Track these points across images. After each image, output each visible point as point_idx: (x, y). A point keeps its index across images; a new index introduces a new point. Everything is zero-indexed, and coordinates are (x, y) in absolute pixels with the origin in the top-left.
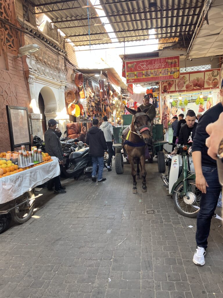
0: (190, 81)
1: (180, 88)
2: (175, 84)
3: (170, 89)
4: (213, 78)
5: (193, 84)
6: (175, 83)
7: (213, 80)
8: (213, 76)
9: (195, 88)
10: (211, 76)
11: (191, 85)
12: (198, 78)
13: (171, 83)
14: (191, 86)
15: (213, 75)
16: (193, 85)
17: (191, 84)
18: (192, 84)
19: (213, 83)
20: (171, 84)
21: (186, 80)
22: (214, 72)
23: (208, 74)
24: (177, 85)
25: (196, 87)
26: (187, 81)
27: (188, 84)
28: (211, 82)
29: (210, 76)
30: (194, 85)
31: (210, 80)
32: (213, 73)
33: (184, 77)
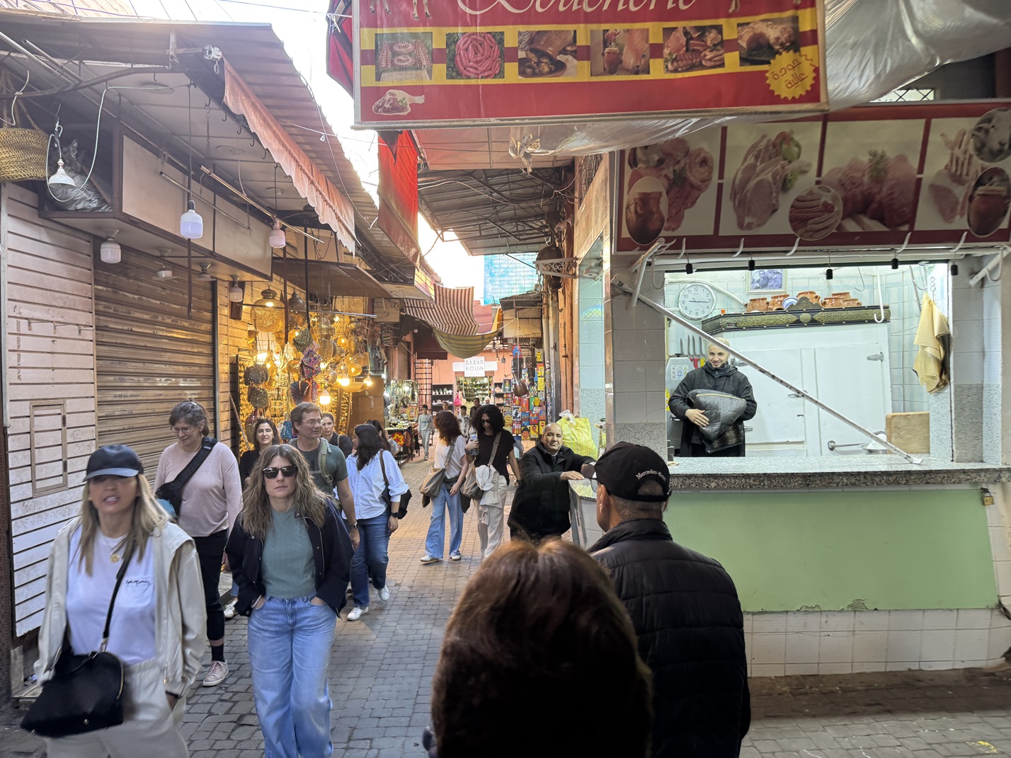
0: (825, 171)
1: (747, 220)
2: (720, 186)
3: (677, 218)
4: (979, 165)
5: (840, 195)
6: (715, 179)
7: (979, 182)
8: (979, 150)
9: (851, 226)
10: (971, 150)
11: (826, 204)
12: (883, 156)
13: (695, 176)
14: (828, 208)
15: (983, 145)
16: (839, 208)
17: (826, 198)
18: (834, 198)
19: (977, 198)
20: (692, 186)
21: (794, 165)
22: (989, 121)
23: (952, 137)
24: (734, 194)
25: (859, 223)
26: (805, 172)
27: (811, 193)
28: (960, 192)
29: (958, 152)
30: (845, 201)
31: (957, 179)
32: (987, 131)
33: (785, 138)
